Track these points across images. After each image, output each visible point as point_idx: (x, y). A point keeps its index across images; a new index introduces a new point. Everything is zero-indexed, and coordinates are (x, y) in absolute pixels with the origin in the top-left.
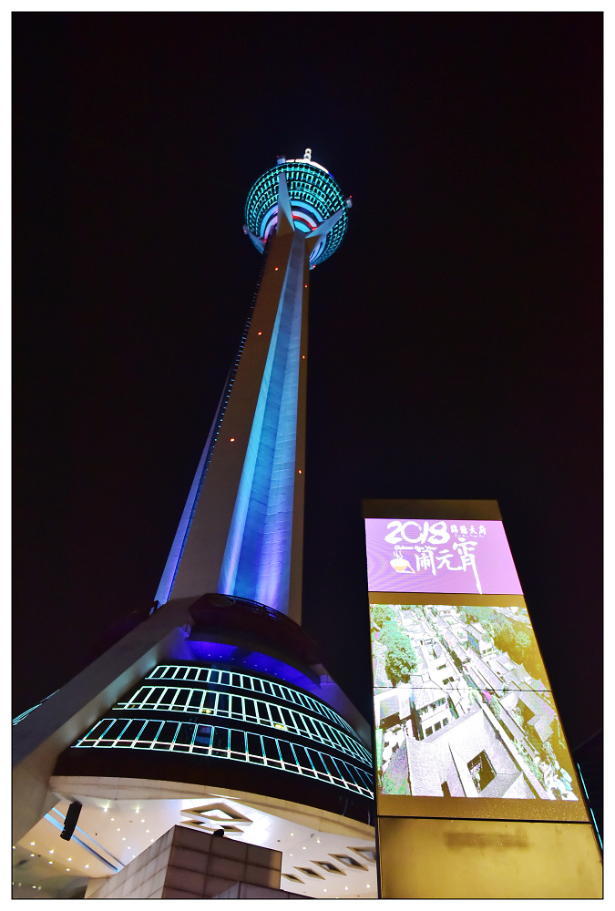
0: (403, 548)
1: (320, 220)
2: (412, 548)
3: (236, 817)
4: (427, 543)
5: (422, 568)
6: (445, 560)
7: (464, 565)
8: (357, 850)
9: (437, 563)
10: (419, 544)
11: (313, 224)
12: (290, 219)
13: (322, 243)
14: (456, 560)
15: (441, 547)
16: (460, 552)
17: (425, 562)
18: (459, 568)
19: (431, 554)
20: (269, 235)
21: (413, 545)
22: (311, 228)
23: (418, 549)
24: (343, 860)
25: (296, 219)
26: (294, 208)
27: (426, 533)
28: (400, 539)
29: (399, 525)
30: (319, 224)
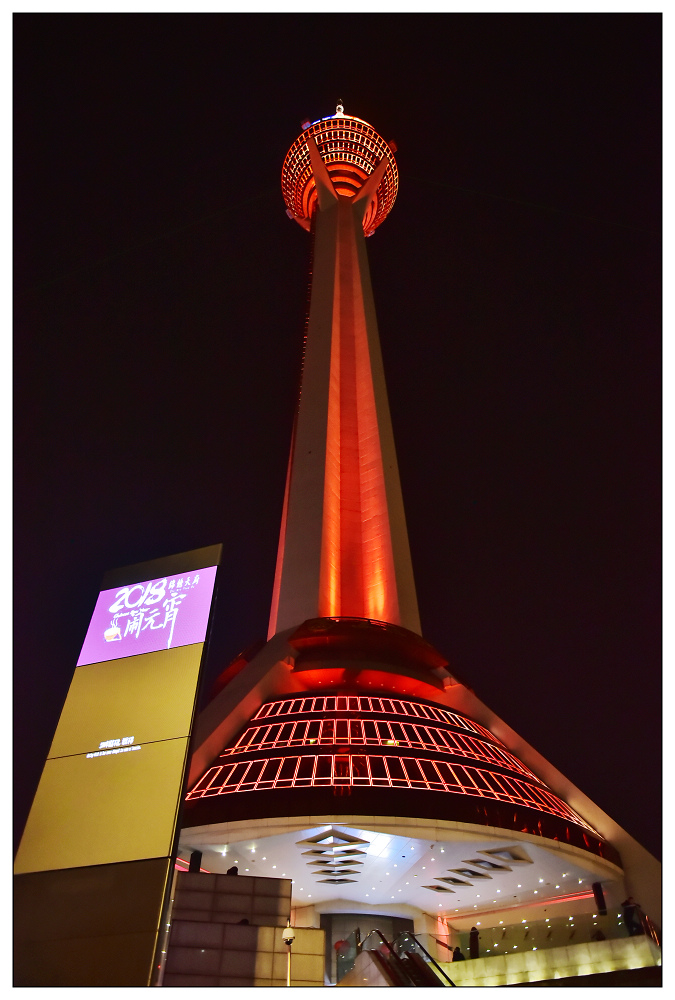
0: (122, 615)
1: (364, 177)
2: (127, 614)
3: (352, 840)
4: (143, 606)
5: (129, 632)
6: (151, 620)
7: (166, 620)
8: (490, 853)
9: (144, 623)
10: (136, 608)
11: (359, 186)
12: (331, 188)
13: (373, 203)
14: (159, 620)
15: (152, 607)
16: (167, 609)
17: (133, 626)
18: (161, 625)
19: (142, 615)
20: (313, 212)
21: (130, 610)
22: (356, 190)
23: (133, 613)
24: (482, 865)
25: (337, 185)
26: (333, 174)
27: (146, 594)
28: (122, 606)
29: (125, 592)
30: (363, 182)
